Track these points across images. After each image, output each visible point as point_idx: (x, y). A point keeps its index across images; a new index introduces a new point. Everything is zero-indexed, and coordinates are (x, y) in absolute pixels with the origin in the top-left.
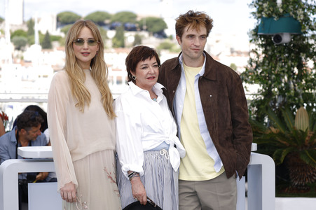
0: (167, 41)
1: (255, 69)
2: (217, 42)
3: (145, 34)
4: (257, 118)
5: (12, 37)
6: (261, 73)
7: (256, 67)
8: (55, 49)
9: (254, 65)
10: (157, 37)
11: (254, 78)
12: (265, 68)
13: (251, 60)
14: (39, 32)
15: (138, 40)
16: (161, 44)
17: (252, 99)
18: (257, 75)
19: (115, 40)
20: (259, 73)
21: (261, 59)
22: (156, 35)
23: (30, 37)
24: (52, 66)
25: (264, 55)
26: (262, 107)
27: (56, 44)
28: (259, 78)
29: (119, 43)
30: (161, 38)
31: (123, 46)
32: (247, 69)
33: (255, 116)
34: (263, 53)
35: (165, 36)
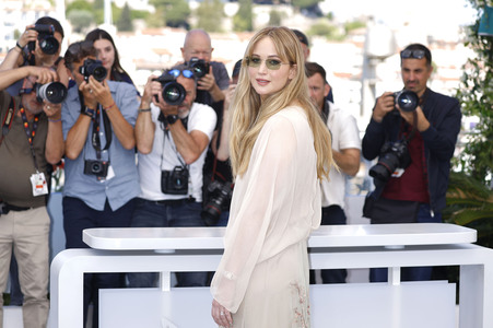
0: (323, 22)
1: (473, 92)
2: (406, 24)
3: (287, 10)
4: (474, 173)
5: (67, 11)
6: (482, 98)
7: (475, 88)
8: (138, 32)
9: (471, 84)
10: (307, 16)
11: (471, 105)
12: (489, 90)
13: (466, 77)
14: (113, 4)
15: (275, 18)
16: (314, 27)
17: (467, 141)
18: (476, 101)
19: (238, 19)
20: (478, 99)
21: (483, 75)
22: (306, 12)
23: (98, 12)
24: (134, 61)
25: (487, 69)
26: (483, 154)
27: (139, 24)
28: (478, 107)
29: (243, 24)
30: (313, 18)
31: (250, 29)
32: (458, 91)
33: (471, 169)
34: (486, 64)
35: (319, 14)
